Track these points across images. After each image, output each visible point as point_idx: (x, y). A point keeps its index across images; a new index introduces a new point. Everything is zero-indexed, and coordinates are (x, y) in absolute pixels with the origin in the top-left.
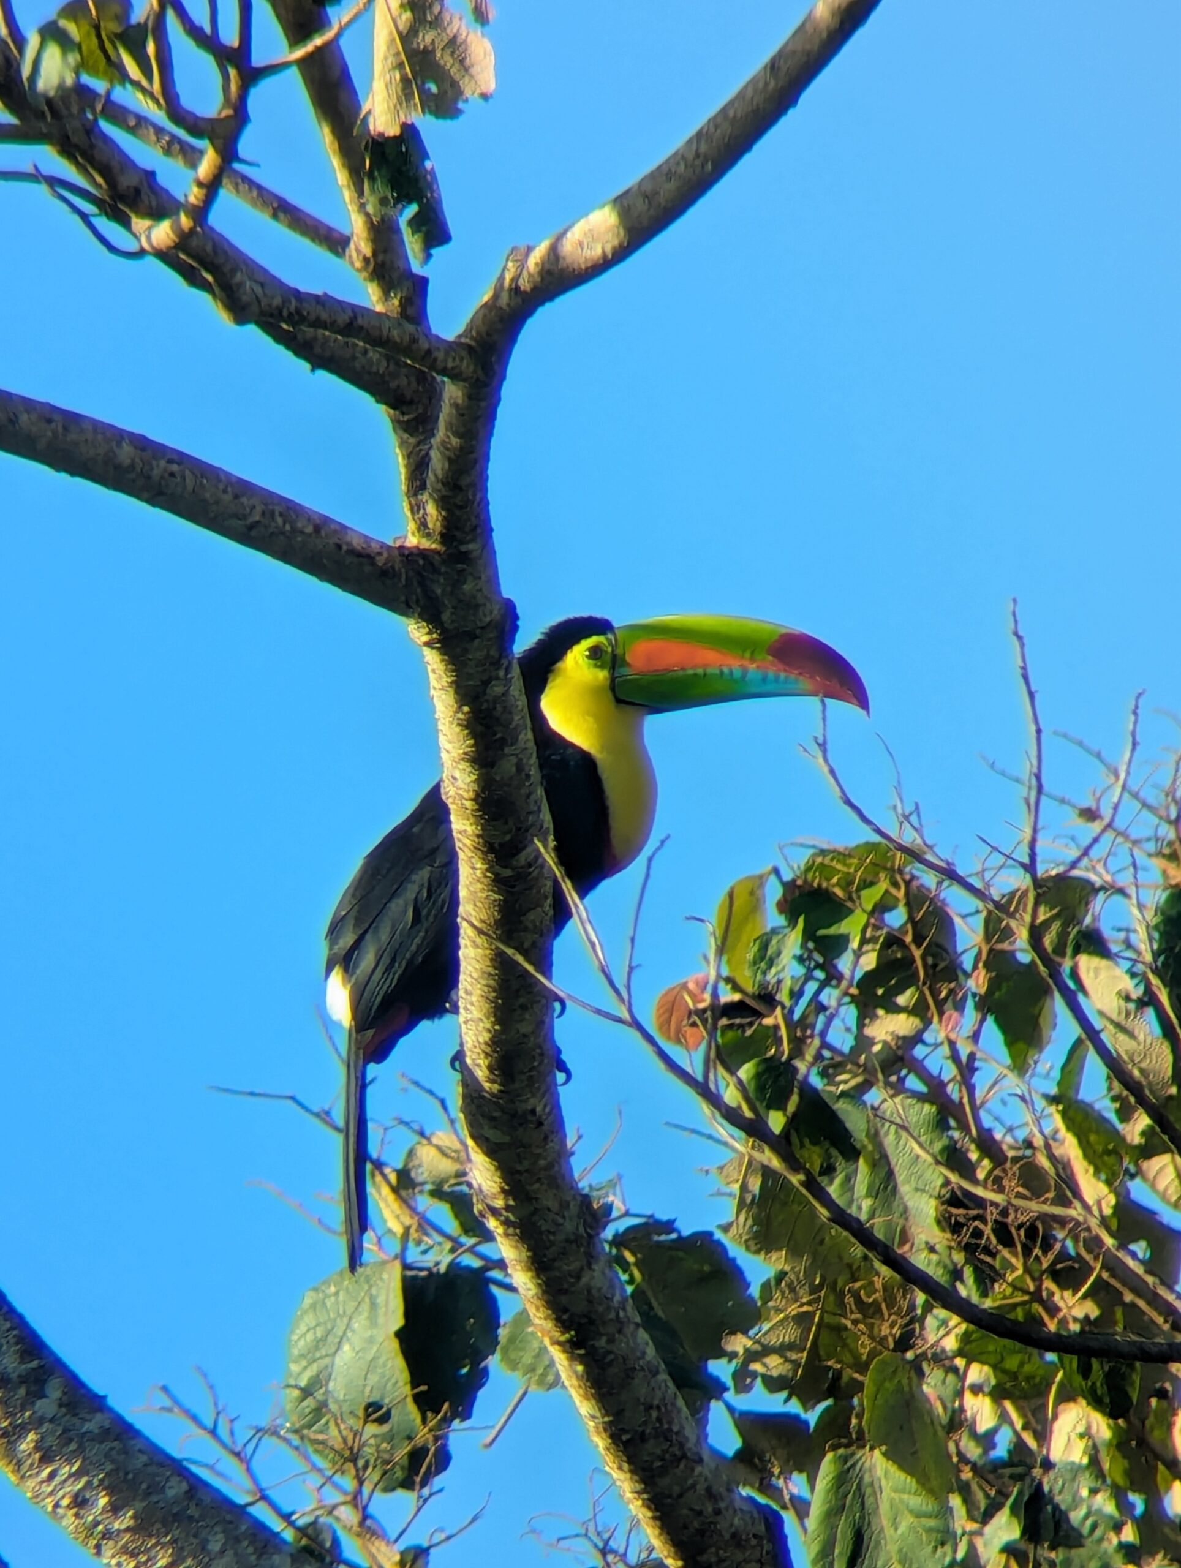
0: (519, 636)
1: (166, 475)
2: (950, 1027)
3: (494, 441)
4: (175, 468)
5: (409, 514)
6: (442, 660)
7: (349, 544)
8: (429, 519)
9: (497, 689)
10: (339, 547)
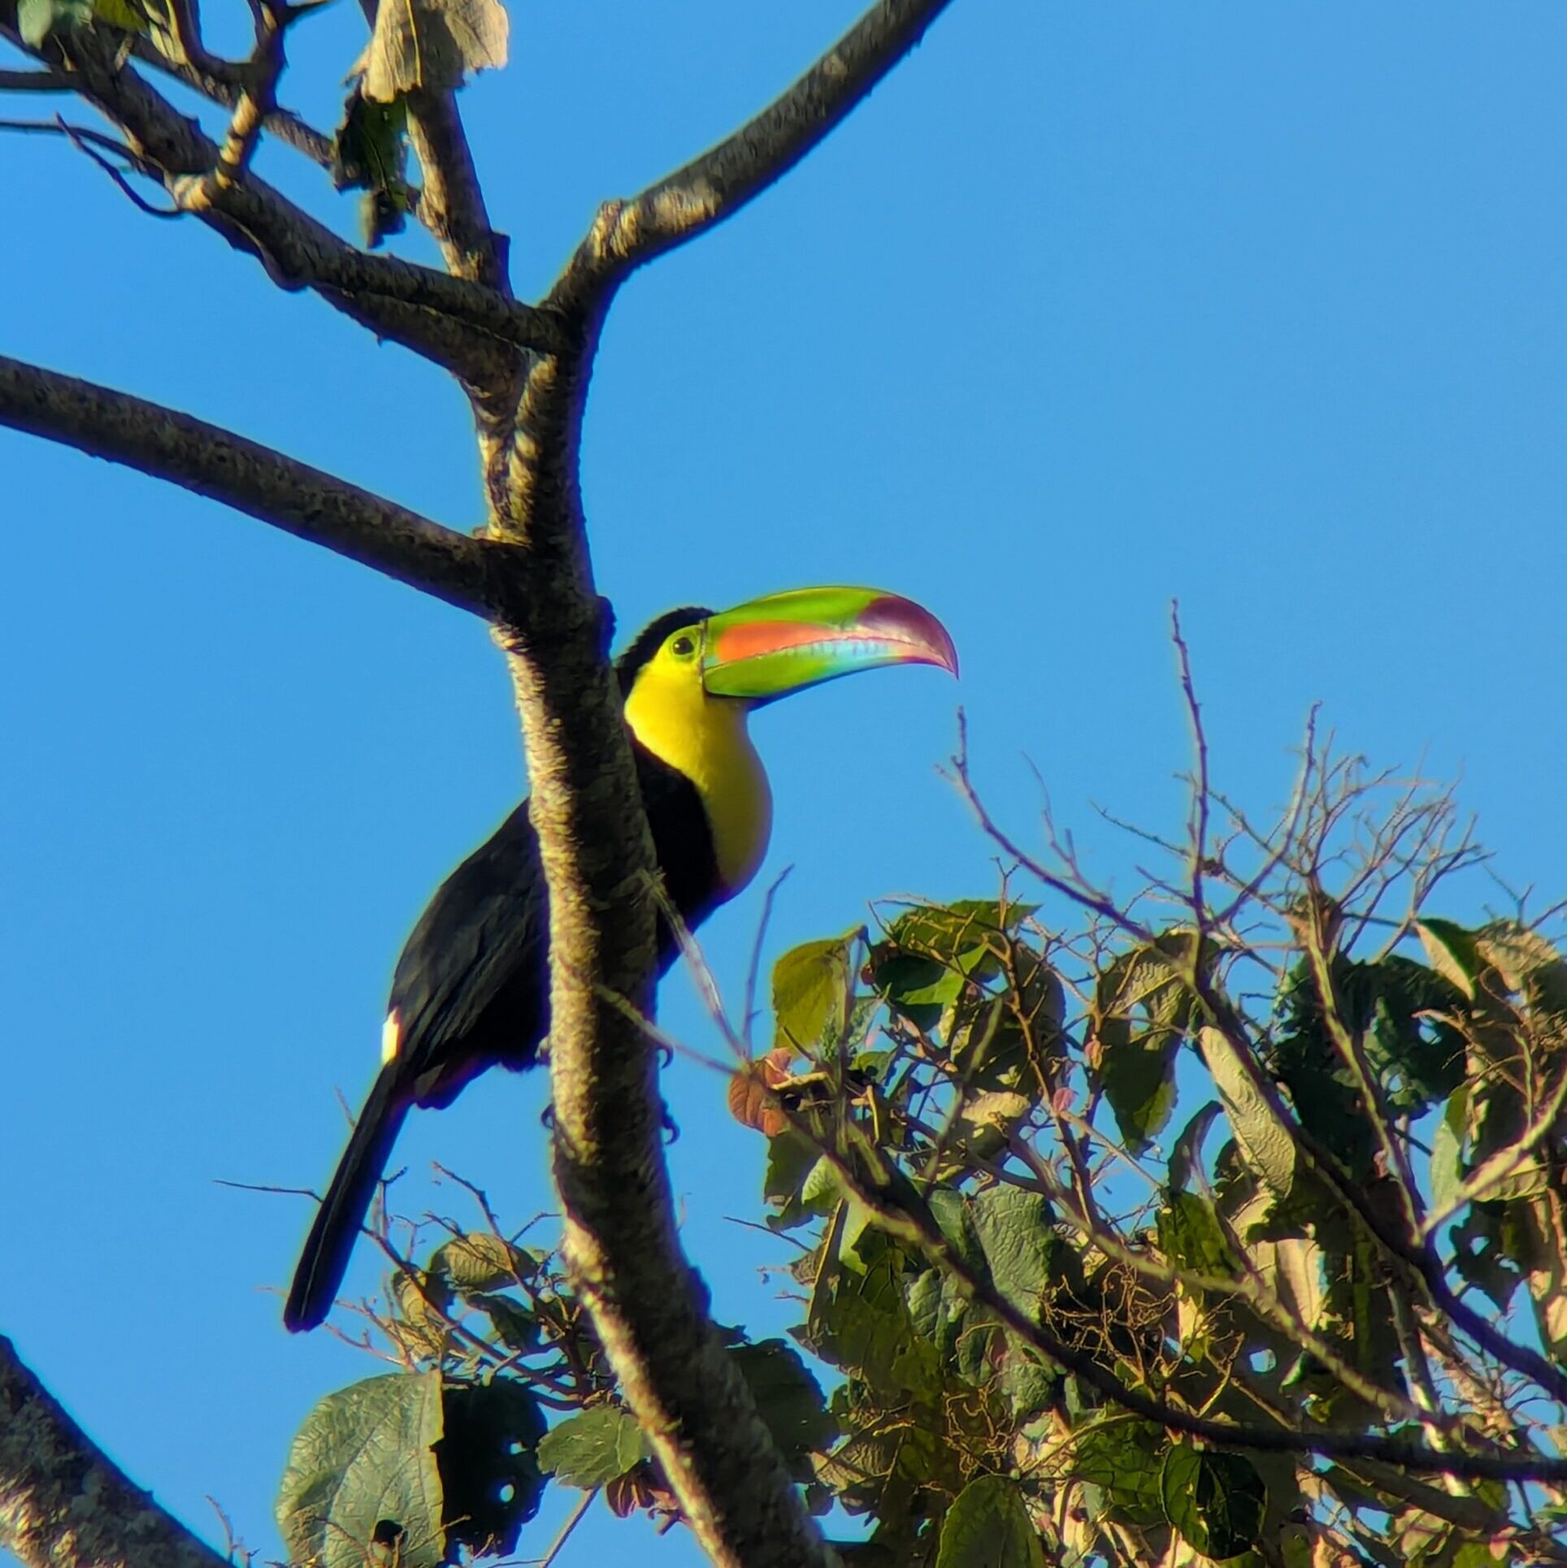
0: (615, 640)
1: (215, 460)
2: (1062, 1106)
3: (586, 422)
4: (224, 451)
5: (490, 502)
6: (529, 667)
7: (423, 536)
8: (512, 508)
9: (591, 700)
10: (411, 539)
